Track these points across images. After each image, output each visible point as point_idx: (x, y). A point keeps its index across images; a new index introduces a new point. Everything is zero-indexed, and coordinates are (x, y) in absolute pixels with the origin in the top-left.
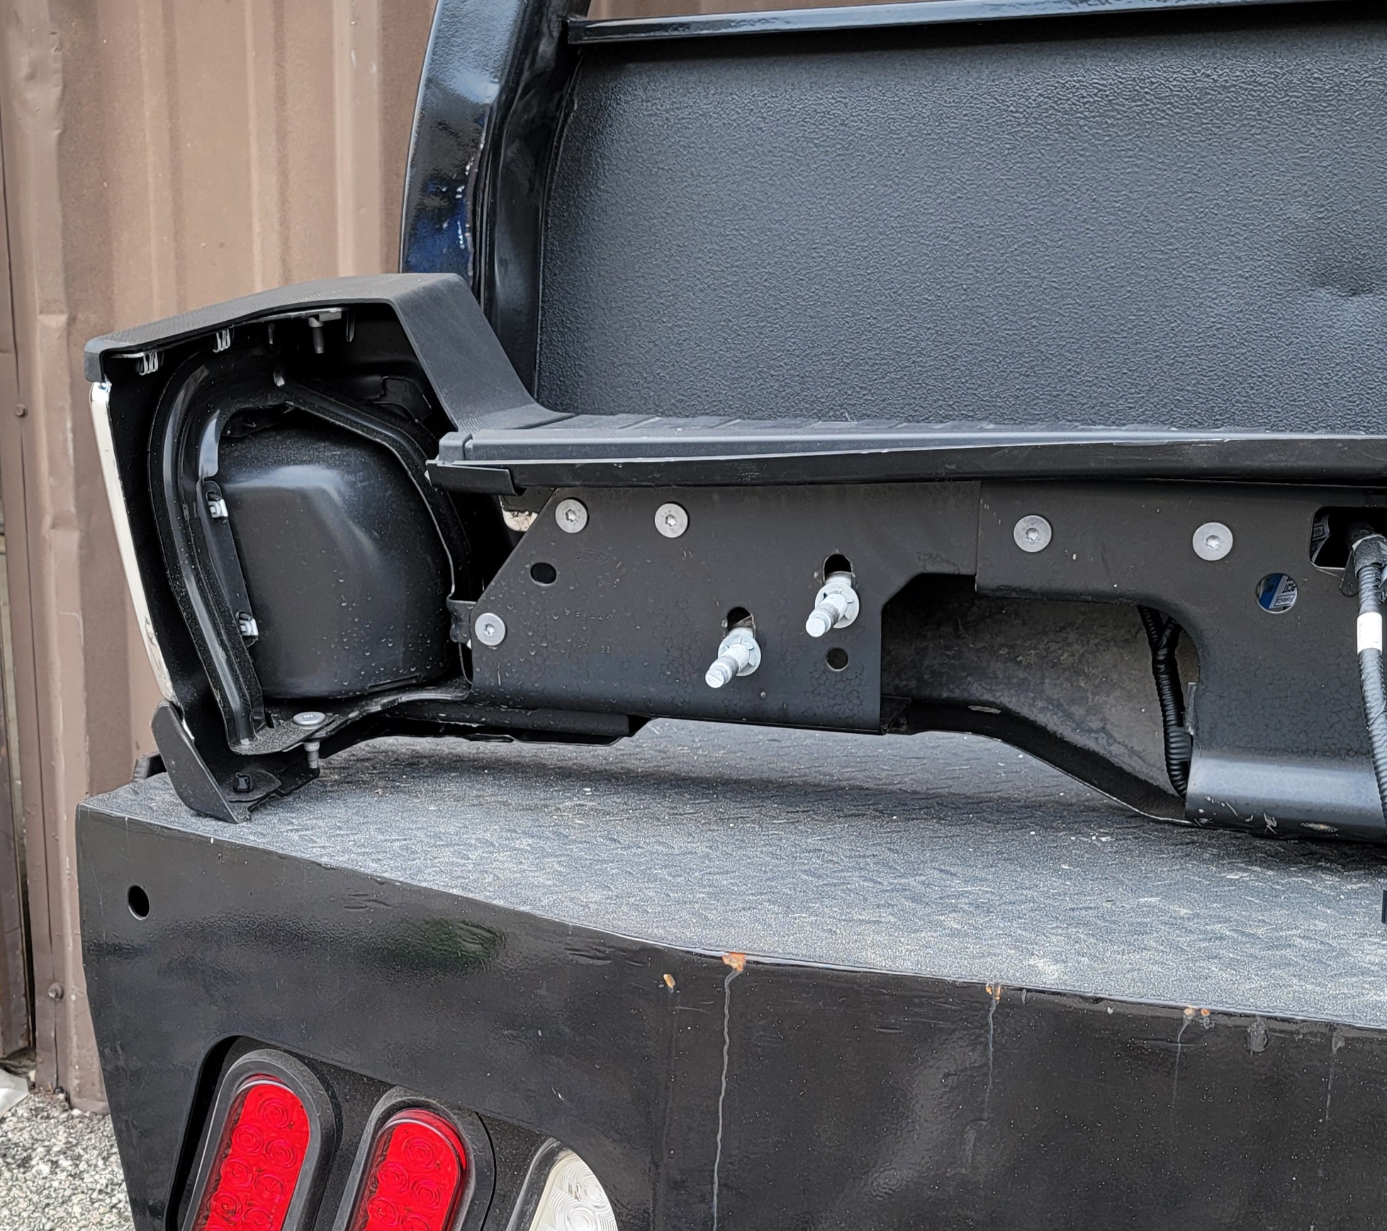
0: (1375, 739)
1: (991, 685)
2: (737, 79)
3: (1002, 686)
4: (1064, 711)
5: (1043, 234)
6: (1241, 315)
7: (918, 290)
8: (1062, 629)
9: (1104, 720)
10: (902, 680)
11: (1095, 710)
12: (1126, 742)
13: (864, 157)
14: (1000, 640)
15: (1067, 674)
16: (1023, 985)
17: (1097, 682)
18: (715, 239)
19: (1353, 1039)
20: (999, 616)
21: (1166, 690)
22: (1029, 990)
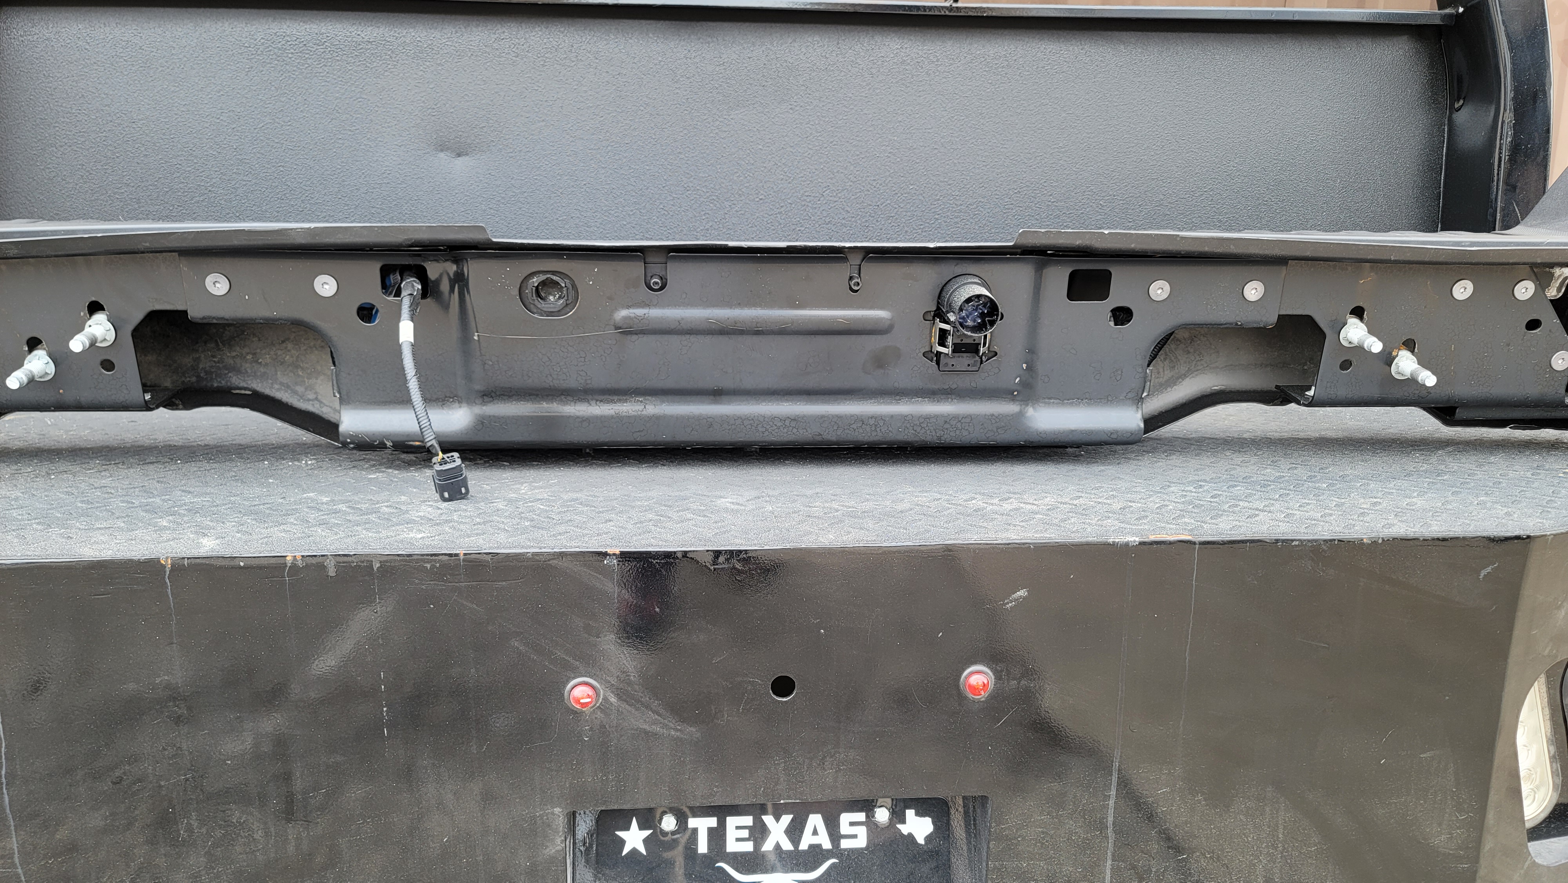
0: (411, 391)
1: (244, 377)
2: (67, 19)
3: (251, 378)
4: (292, 390)
5: (277, 118)
6: (400, 166)
7: (205, 148)
8: (283, 342)
9: (316, 393)
10: (186, 378)
11: (310, 388)
12: (331, 405)
13: (157, 68)
14: (246, 350)
15: (290, 368)
16: (185, 556)
17: (309, 371)
18: (65, 115)
19: (385, 561)
20: (243, 336)
22: (188, 558)
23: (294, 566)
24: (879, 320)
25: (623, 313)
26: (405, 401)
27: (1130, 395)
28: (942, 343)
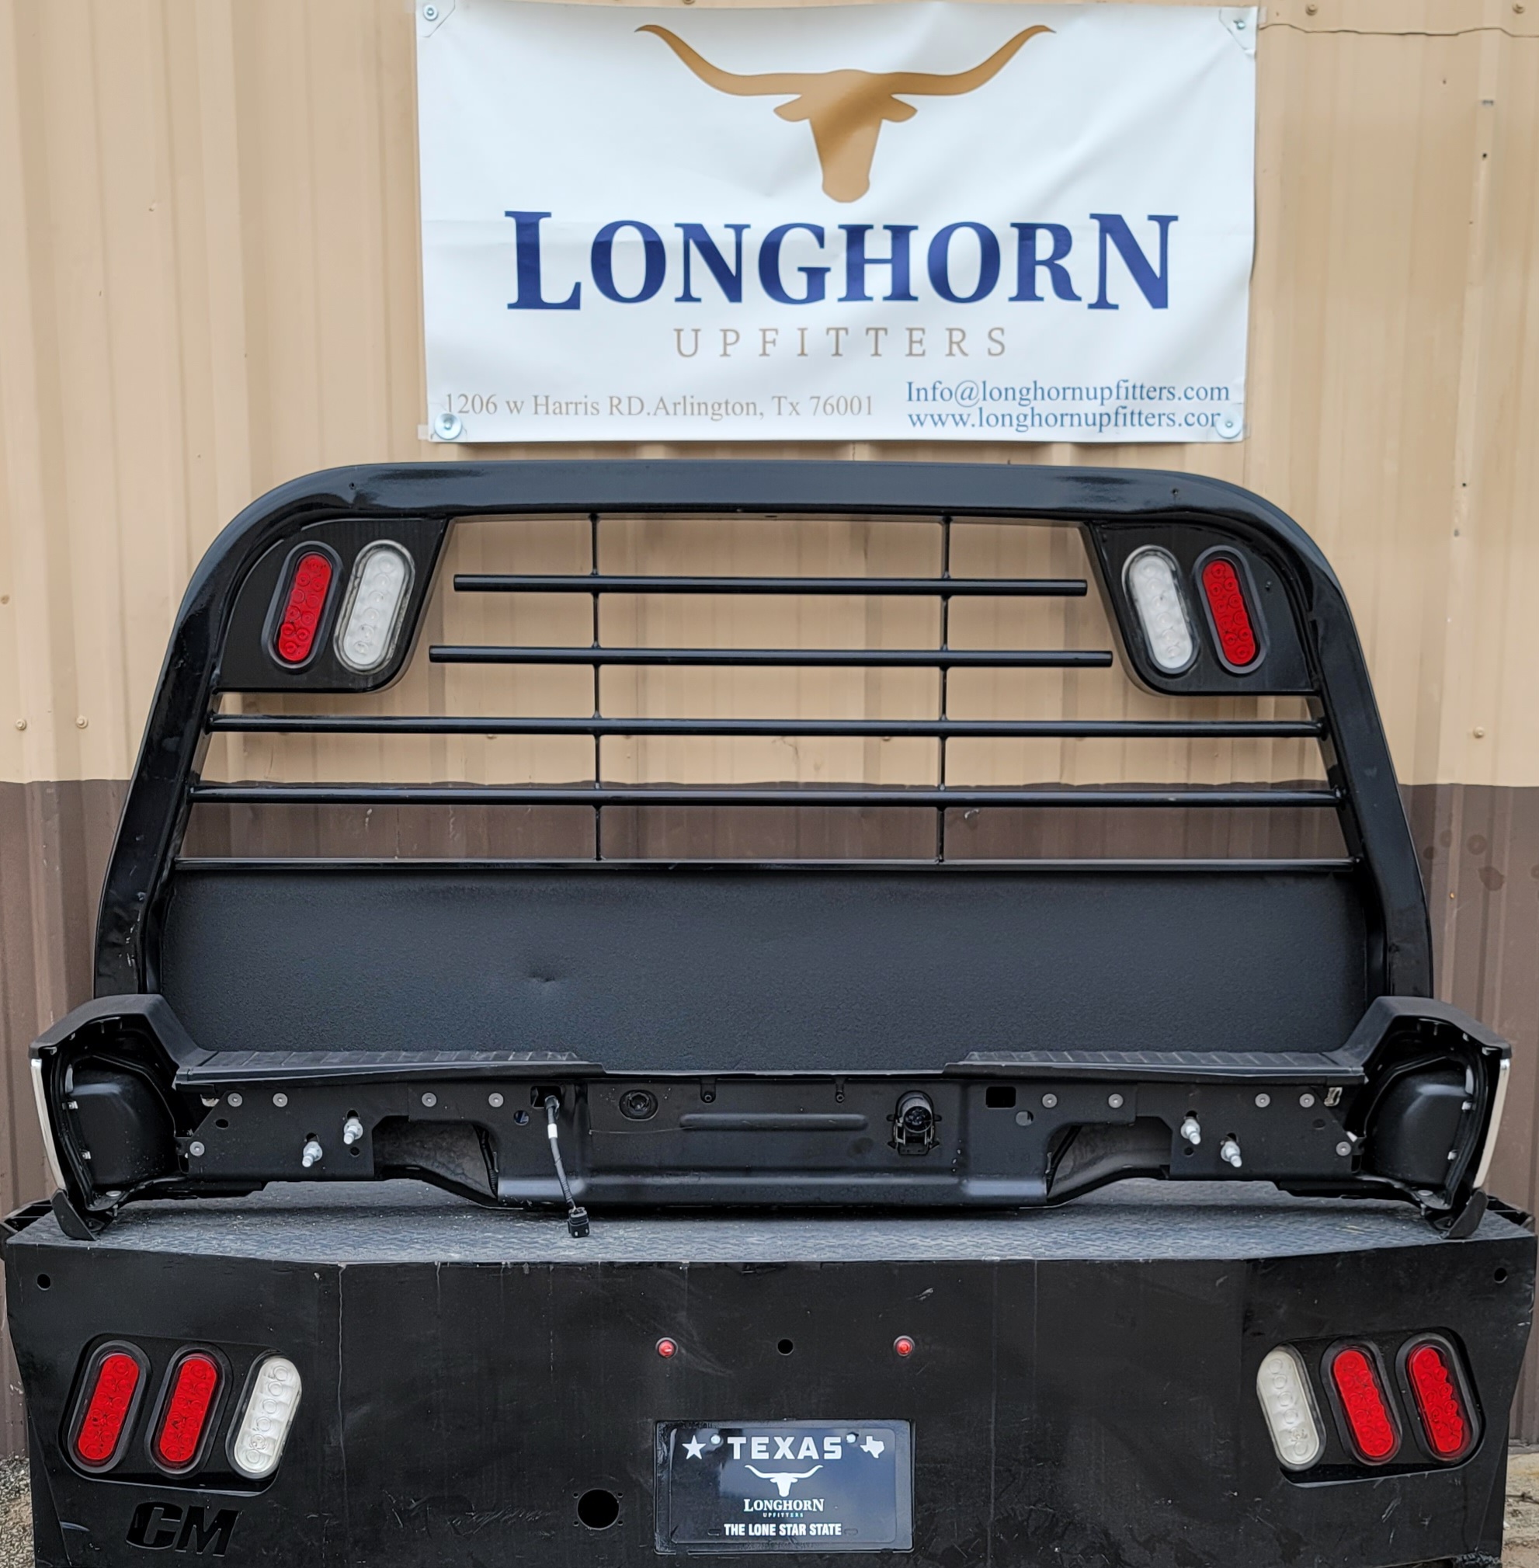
0: (556, 1167)
1: (414, 1158)
3: (419, 1158)
4: (446, 1167)
6: (501, 989)
8: (442, 1133)
9: (463, 1170)
11: (459, 1165)
12: (473, 1178)
14: (416, 1139)
15: (446, 1151)
17: (458, 1154)
20: (414, 1129)
21: (486, 1155)
22: (450, 1263)
23: (506, 1268)
24: (858, 1120)
25: (688, 1116)
26: (553, 1175)
27: (1036, 1172)
28: (900, 1136)
